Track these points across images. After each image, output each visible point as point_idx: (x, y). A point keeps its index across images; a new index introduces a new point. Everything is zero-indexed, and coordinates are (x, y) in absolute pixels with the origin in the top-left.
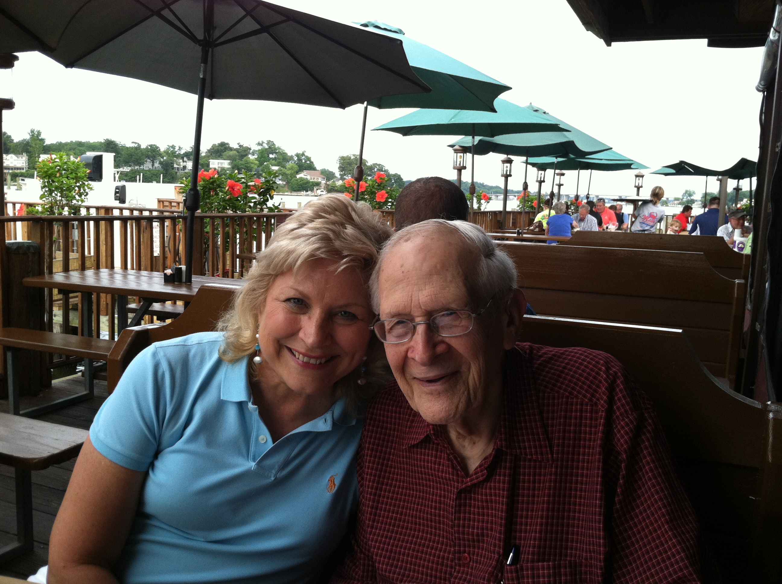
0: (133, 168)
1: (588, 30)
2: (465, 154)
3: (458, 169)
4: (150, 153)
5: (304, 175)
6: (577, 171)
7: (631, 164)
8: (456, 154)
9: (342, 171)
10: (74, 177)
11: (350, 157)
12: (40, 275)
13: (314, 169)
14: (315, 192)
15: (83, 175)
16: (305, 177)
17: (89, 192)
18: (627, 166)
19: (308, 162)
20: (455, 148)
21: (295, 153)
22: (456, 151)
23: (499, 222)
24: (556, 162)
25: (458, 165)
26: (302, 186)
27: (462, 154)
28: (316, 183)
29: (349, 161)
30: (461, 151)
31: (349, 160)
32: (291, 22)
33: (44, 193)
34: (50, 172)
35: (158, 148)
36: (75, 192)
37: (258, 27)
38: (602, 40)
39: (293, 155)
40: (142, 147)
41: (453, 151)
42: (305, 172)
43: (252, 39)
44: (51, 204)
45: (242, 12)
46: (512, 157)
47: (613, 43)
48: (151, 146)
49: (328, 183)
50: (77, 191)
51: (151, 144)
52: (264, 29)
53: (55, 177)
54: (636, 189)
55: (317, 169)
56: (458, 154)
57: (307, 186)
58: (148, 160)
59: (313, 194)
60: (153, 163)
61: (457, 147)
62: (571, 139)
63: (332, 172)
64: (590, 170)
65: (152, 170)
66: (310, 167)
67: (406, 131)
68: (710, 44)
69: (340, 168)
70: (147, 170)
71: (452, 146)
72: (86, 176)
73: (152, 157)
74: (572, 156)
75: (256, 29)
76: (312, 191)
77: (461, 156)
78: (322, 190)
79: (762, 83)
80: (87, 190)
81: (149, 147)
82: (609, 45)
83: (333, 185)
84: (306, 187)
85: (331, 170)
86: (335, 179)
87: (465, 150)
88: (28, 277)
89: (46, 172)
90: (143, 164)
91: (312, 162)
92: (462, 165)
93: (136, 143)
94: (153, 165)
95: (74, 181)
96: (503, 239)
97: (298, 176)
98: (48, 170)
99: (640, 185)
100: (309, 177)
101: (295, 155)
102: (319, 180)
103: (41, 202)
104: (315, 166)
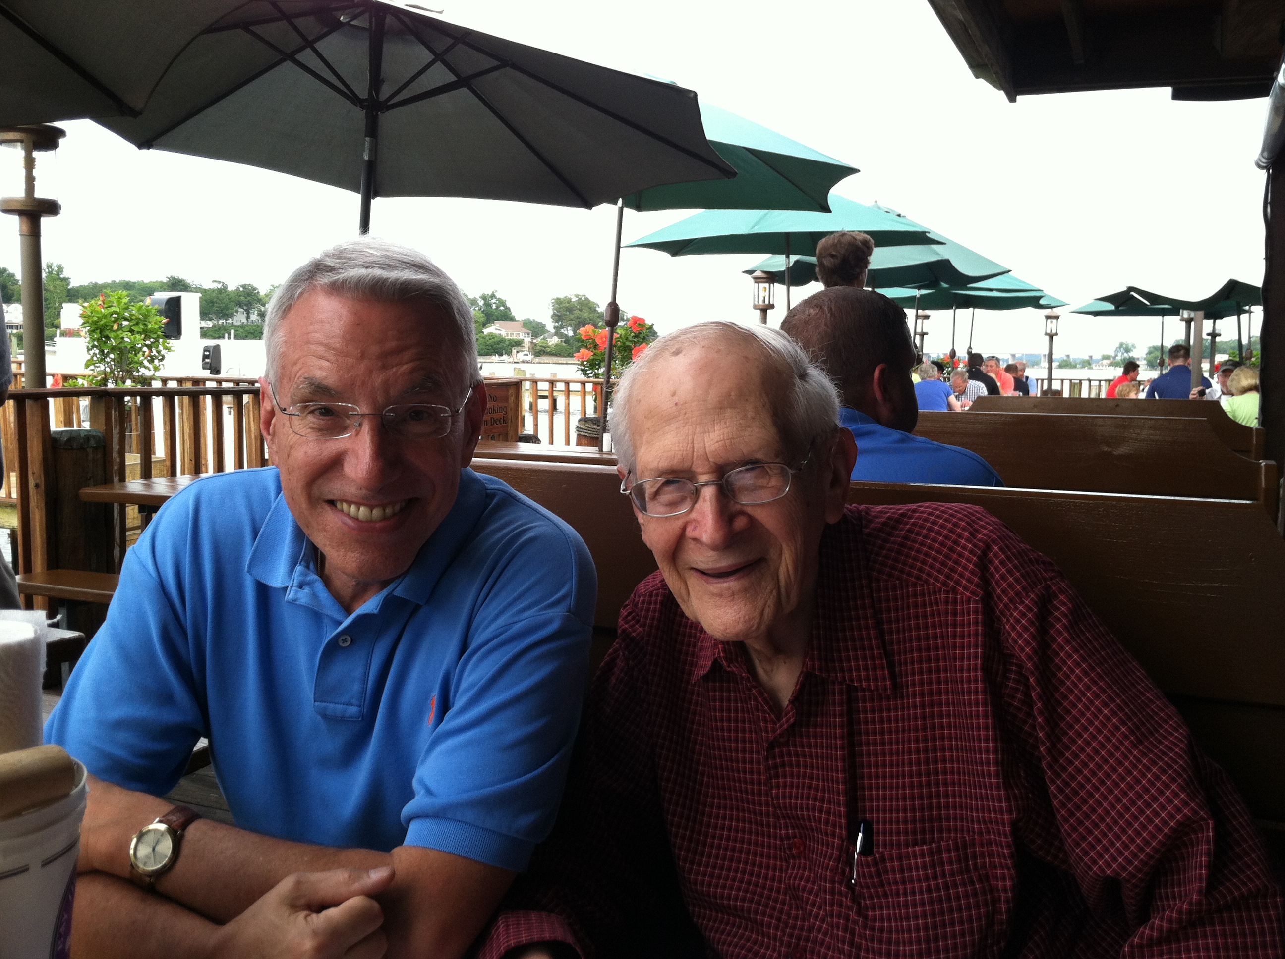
0: (215, 323)
1: (977, 77)
2: (772, 285)
3: (761, 310)
4: (242, 298)
5: (496, 329)
6: (952, 311)
7: (1041, 297)
8: (757, 285)
9: (557, 322)
10: (141, 331)
11: (570, 299)
12: (105, 484)
13: (512, 319)
14: (515, 356)
15: (156, 327)
16: (498, 332)
17: (166, 355)
18: (1034, 302)
19: (502, 308)
20: (755, 274)
21: (480, 294)
22: (757, 280)
24: (918, 296)
25: (761, 303)
26: (492, 346)
27: (767, 285)
28: (515, 342)
29: (568, 305)
30: (765, 280)
31: (568, 303)
32: (508, 70)
33: (92, 357)
34: (102, 323)
35: (255, 289)
36: (143, 355)
37: (453, 78)
38: (1002, 92)
39: (478, 297)
40: (229, 289)
41: (752, 280)
42: (497, 324)
43: (443, 98)
44: (105, 375)
45: (428, 56)
47: (1019, 97)
48: (244, 286)
49: (535, 341)
50: (146, 354)
51: (243, 283)
52: (462, 82)
53: (111, 330)
54: (1047, 337)
55: (517, 319)
56: (760, 284)
57: (500, 346)
58: (241, 310)
59: (511, 360)
60: (248, 313)
61: (758, 274)
62: (946, 257)
63: (541, 324)
64: (971, 309)
65: (247, 326)
66: (506, 316)
67: (677, 248)
68: (1176, 96)
69: (554, 316)
70: (239, 326)
71: (750, 272)
72: (160, 328)
73: (246, 305)
74: (945, 285)
75: (448, 81)
76: (509, 355)
77: (765, 288)
78: (526, 352)
79: (1265, 154)
80: (163, 352)
81: (241, 289)
82: (1012, 99)
83: (544, 345)
84: (500, 348)
85: (538, 320)
86: (546, 335)
87: (772, 277)
88: (87, 486)
89: (96, 323)
90: (231, 315)
91: (509, 309)
92: (767, 302)
93: (219, 282)
94: (248, 318)
95: (143, 336)
97: (486, 331)
98: (100, 319)
99: (1054, 332)
100: (503, 333)
101: (481, 297)
102: (521, 337)
103: (88, 372)
104: (513, 314)
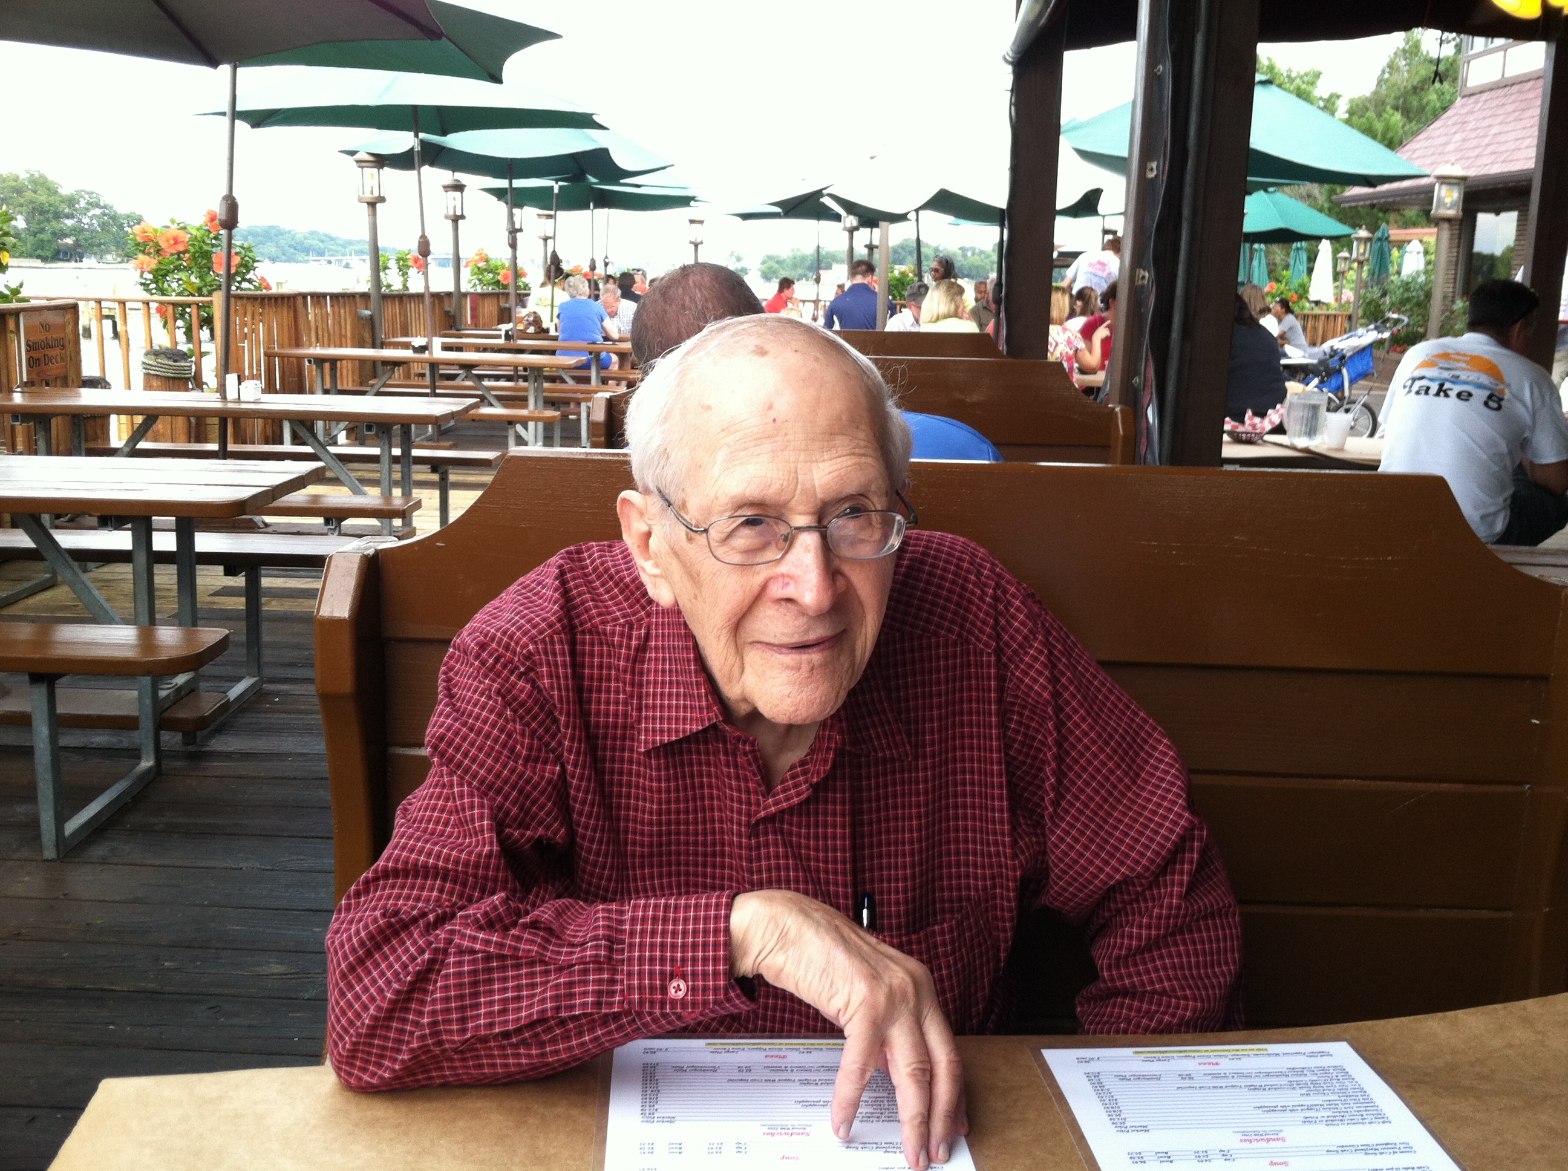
2: (382, 171)
3: (368, 203)
8: (360, 169)
18: (684, 201)
20: (358, 156)
22: (361, 164)
23: (447, 314)
25: (367, 194)
27: (375, 171)
30: (371, 164)
41: (354, 163)
46: (463, 177)
54: (693, 246)
56: (366, 169)
61: (362, 156)
62: (604, 145)
67: (260, 117)
71: (352, 153)
77: (373, 175)
79: (1015, 48)
87: (381, 161)
92: (376, 194)
96: (459, 348)
